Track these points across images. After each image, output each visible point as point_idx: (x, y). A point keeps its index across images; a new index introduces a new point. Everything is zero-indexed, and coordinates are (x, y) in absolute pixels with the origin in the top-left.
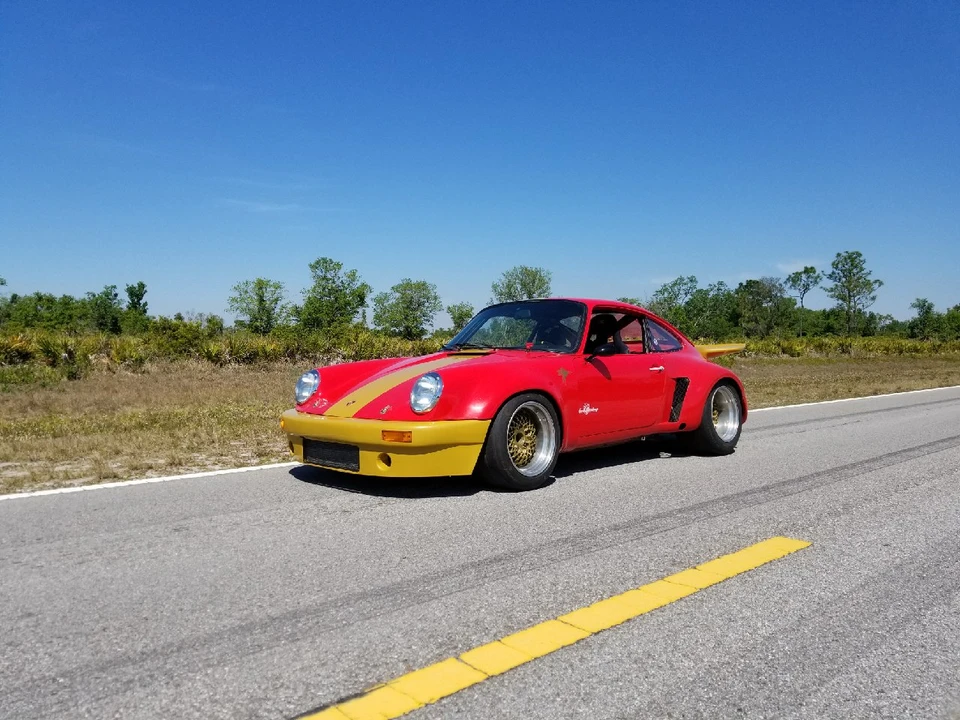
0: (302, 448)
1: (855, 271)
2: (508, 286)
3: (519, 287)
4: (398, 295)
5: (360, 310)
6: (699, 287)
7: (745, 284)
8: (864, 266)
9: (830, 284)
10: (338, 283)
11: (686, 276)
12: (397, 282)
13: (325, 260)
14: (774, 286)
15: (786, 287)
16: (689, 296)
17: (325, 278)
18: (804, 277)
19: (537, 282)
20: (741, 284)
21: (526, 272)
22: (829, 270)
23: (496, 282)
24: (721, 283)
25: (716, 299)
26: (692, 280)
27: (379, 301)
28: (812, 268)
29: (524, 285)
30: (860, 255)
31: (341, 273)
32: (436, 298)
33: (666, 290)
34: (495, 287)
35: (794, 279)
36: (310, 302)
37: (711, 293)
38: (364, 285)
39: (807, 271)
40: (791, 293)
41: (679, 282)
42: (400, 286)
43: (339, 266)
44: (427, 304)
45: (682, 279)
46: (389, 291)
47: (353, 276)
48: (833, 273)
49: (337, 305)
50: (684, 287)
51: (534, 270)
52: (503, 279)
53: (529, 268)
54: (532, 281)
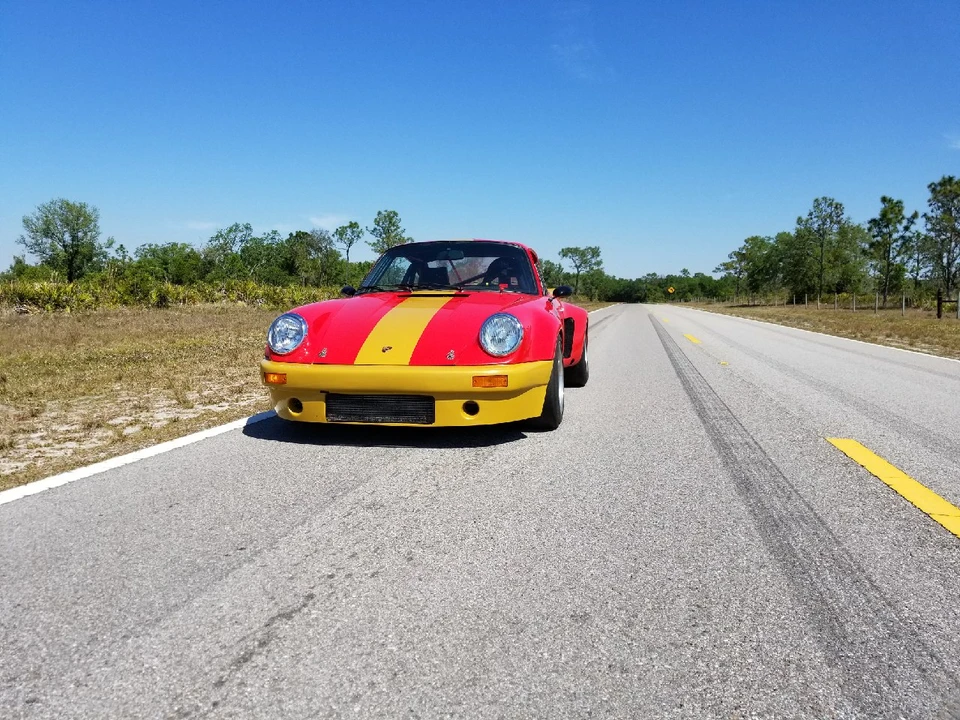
0: (324, 404)
1: (392, 228)
2: (45, 223)
3: (59, 223)
6: (254, 235)
7: (294, 234)
8: (400, 225)
9: (373, 239)
11: (242, 223)
14: (324, 238)
15: (334, 239)
16: (245, 244)
18: (349, 231)
19: (82, 218)
20: (291, 235)
21: (66, 206)
22: (372, 226)
23: (30, 215)
24: (275, 232)
25: (269, 248)
26: (248, 227)
28: (356, 223)
29: (66, 223)
30: (396, 214)
33: (222, 235)
34: (27, 222)
35: (341, 232)
37: (265, 242)
39: (353, 225)
40: (339, 246)
41: (235, 228)
45: (237, 226)
48: (375, 229)
50: (240, 234)
51: (78, 205)
52: (38, 214)
53: (71, 202)
54: (76, 218)
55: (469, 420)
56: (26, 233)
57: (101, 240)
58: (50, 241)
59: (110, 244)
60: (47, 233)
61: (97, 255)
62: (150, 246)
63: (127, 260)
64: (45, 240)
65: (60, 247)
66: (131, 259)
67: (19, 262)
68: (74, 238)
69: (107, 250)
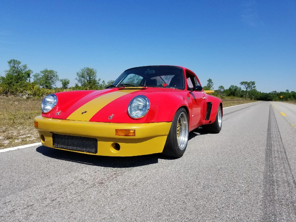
0: (52, 139)
2: (82, 74)
3: (86, 74)
4: (43, 74)
5: (28, 79)
10: (19, 69)
12: (43, 70)
13: (14, 61)
16: (137, 81)
17: (14, 67)
19: (92, 73)
21: (88, 69)
23: (78, 72)
27: (35, 76)
29: (88, 74)
31: (20, 65)
32: (57, 76)
33: (131, 78)
34: (78, 74)
36: (8, 75)
38: (29, 71)
42: (44, 71)
43: (19, 63)
44: (54, 78)
46: (39, 73)
47: (25, 67)
49: (19, 77)
50: (136, 78)
51: (91, 69)
52: (81, 71)
53: (89, 68)
54: (90, 73)
55: (114, 153)
56: (77, 77)
57: (97, 79)
58: (83, 79)
59: (99, 80)
60: (83, 77)
61: (96, 83)
62: (112, 81)
63: (105, 85)
64: (82, 79)
65: (86, 81)
66: (106, 85)
67: (77, 85)
68: (90, 78)
69: (99, 82)
